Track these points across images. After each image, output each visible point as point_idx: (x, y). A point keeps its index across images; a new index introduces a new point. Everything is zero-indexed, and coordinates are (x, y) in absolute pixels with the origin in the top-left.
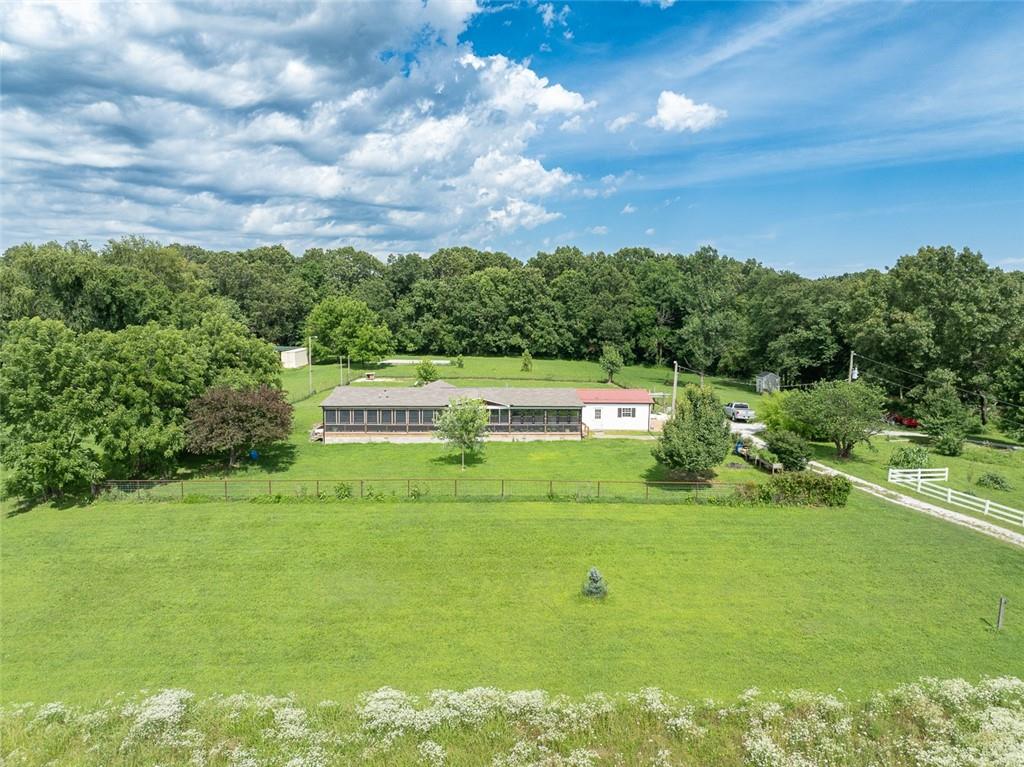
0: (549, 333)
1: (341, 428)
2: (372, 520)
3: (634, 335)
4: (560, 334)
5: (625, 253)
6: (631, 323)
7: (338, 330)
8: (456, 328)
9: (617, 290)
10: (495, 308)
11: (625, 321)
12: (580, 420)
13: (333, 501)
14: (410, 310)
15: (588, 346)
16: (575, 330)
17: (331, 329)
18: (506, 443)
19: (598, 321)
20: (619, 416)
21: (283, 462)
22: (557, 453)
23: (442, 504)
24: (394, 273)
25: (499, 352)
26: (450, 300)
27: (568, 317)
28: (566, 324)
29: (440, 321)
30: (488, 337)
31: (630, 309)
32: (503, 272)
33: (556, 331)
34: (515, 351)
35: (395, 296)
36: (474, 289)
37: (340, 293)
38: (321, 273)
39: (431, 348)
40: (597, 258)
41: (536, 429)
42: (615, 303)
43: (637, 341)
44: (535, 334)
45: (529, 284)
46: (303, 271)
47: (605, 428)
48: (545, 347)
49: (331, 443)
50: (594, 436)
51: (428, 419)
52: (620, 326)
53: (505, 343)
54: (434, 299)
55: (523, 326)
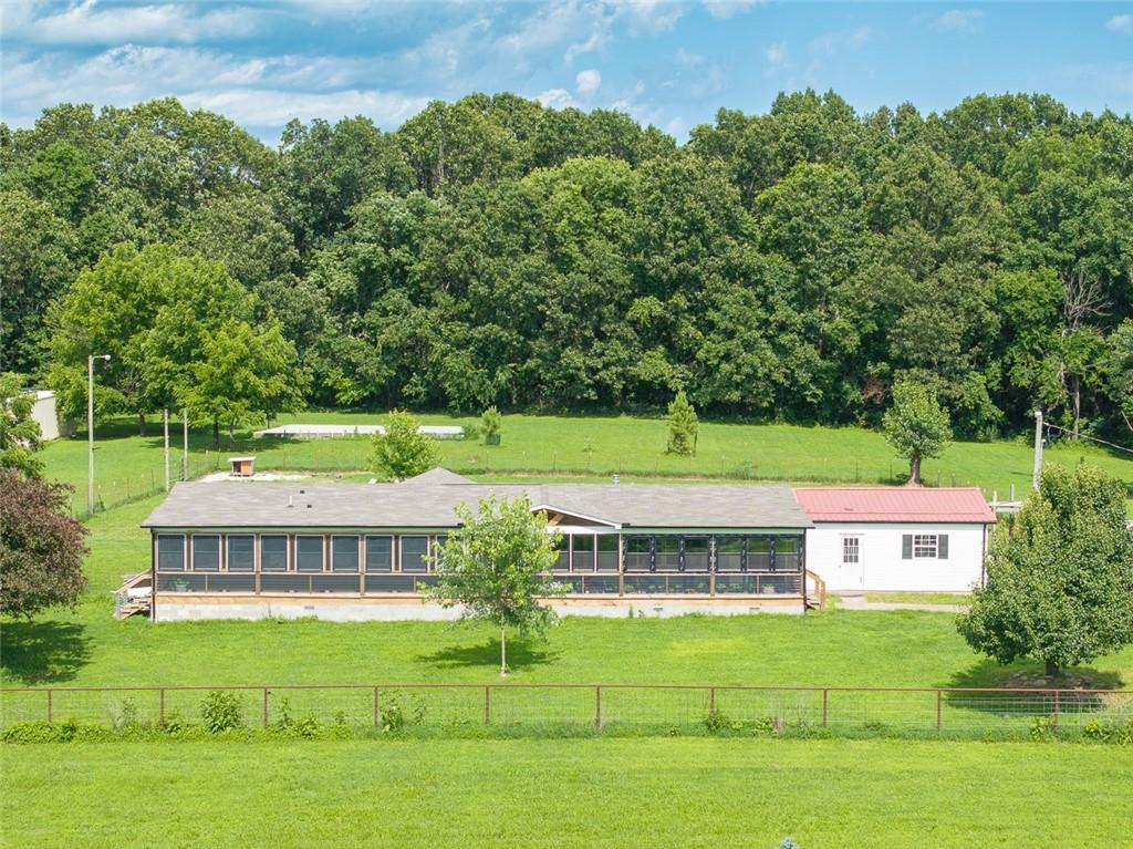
0: (749, 346)
1: (195, 584)
2: (295, 772)
3: (998, 350)
4: (781, 350)
5: (978, 111)
6: (989, 316)
7: (148, 339)
8: (478, 333)
9: (946, 221)
10: (594, 274)
11: (970, 311)
12: (801, 563)
13: (200, 737)
14: (343, 281)
15: (862, 384)
16: (826, 337)
17: (124, 336)
18: (610, 621)
19: (890, 309)
20: (907, 555)
21: (59, 662)
22: (740, 640)
23: (456, 742)
24: (300, 174)
25: (603, 402)
26: (459, 253)
27: (806, 298)
28: (797, 318)
29: (434, 313)
30: (573, 357)
31: (984, 276)
32: (614, 170)
33: (770, 339)
34: (649, 398)
35: (300, 241)
36: (535, 218)
37: (144, 233)
38: (89, 176)
39: (407, 390)
40: (898, 124)
41: (688, 585)
42: (941, 257)
43: (1006, 368)
44: (710, 348)
45: (690, 203)
46: (37, 169)
47: (870, 585)
48: (738, 386)
49: (169, 619)
50: (839, 606)
51: (413, 561)
52: (957, 326)
53: (622, 376)
54: (415, 249)
55: (674, 326)
